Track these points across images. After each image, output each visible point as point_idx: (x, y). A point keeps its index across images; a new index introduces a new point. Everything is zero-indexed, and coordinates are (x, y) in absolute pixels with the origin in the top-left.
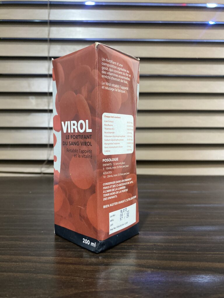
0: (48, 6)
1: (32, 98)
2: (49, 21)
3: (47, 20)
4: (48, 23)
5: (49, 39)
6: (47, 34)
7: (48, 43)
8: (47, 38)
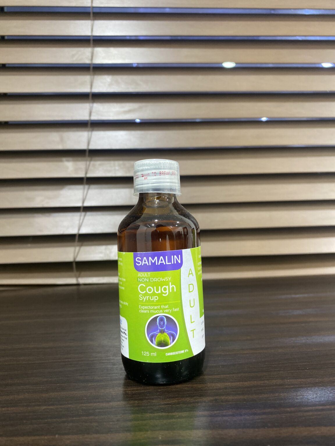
0: (91, 15)
1: (68, 161)
2: (91, 38)
3: (89, 36)
4: (92, 42)
5: (92, 66)
6: (90, 58)
7: (91, 72)
8: (89, 64)
